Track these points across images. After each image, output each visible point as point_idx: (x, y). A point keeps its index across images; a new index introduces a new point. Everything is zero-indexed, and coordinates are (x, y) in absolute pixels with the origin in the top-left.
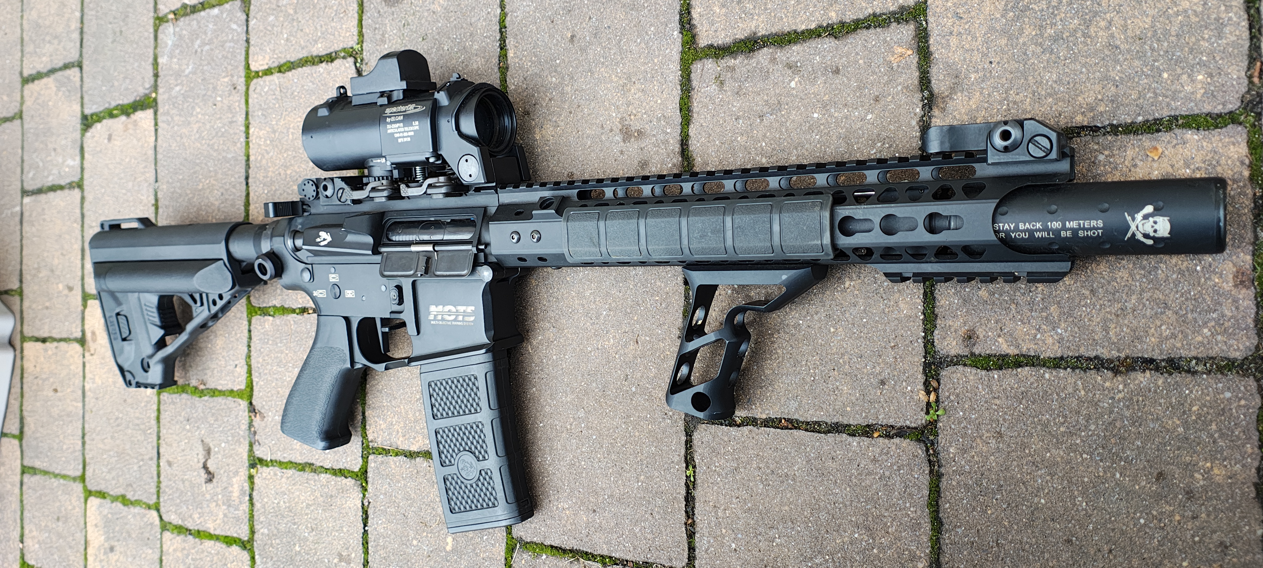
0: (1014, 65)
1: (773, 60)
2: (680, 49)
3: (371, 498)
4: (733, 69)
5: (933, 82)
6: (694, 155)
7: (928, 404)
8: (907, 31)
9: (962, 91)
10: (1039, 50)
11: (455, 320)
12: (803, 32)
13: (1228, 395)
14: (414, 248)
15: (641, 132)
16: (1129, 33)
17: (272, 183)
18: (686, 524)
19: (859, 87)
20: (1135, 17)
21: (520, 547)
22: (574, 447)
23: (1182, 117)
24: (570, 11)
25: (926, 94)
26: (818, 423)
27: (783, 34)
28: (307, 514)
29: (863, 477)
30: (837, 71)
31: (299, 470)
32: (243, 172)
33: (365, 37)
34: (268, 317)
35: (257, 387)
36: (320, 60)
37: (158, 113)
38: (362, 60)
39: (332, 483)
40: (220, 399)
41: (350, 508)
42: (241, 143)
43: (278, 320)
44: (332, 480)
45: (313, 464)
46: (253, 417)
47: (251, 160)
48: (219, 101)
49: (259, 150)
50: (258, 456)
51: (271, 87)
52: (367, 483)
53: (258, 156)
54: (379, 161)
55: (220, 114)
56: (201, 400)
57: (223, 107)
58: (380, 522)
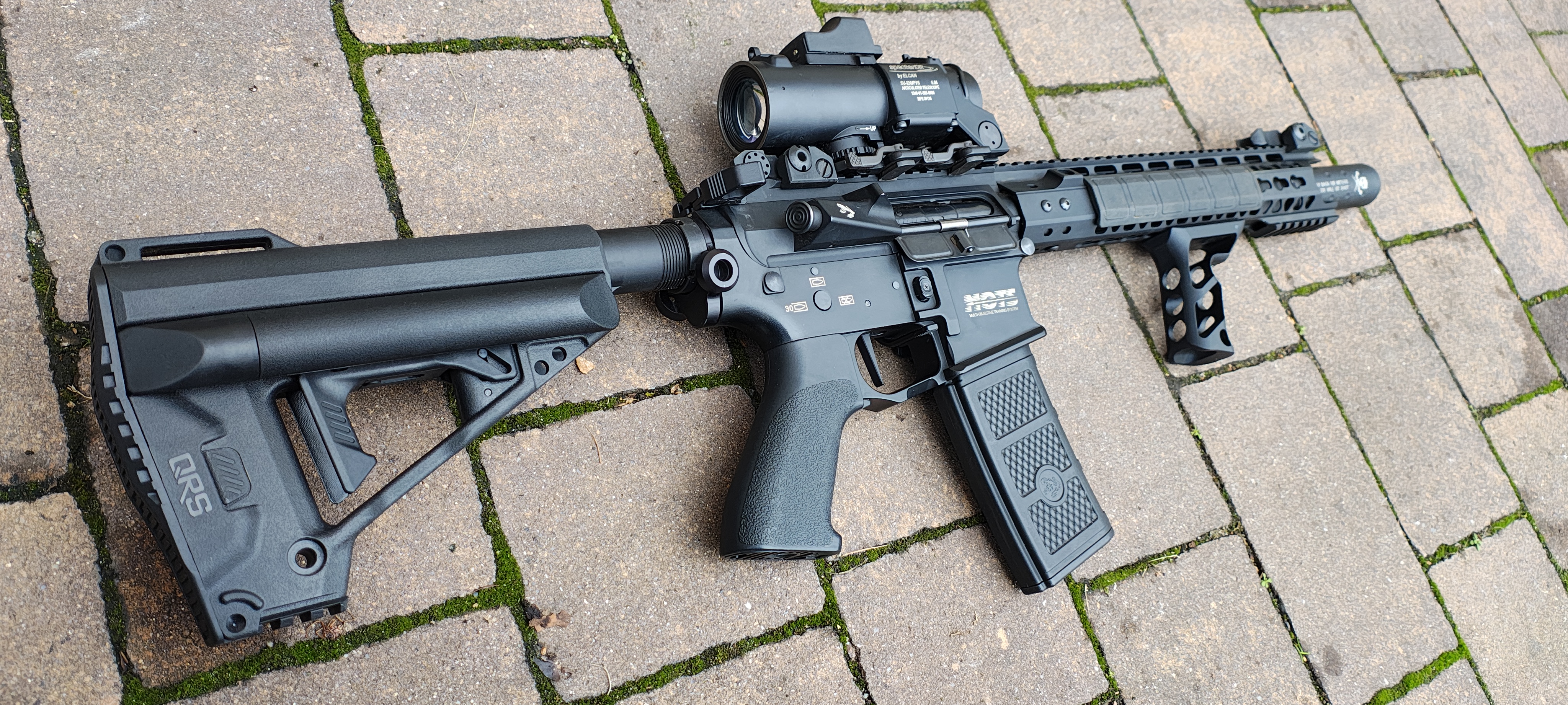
2: (1022, 86)
3: (860, 642)
4: (1068, 105)
5: (1192, 123)
7: (1295, 326)
8: (1163, 91)
9: (1209, 128)
10: (1231, 108)
11: (997, 308)
12: (1103, 85)
13: (1391, 285)
14: (945, 226)
18: (1214, 480)
19: (1155, 124)
21: (1089, 591)
25: (1191, 129)
27: (1090, 85)
29: (1292, 388)
30: (1137, 112)
31: (697, 670)
32: (381, 199)
33: (624, 28)
34: (528, 432)
35: (532, 567)
36: (539, 45)
37: (14, 93)
38: (629, 55)
39: (777, 656)
40: (413, 635)
41: (827, 679)
42: (360, 151)
43: (555, 431)
44: (776, 651)
45: (724, 643)
46: (539, 628)
47: (398, 178)
48: (264, 82)
49: (419, 163)
50: (574, 698)
51: (427, 70)
52: (843, 623)
53: (420, 171)
54: (867, 129)
55: (276, 103)
56: (339, 662)
57: (280, 92)
58: (889, 669)
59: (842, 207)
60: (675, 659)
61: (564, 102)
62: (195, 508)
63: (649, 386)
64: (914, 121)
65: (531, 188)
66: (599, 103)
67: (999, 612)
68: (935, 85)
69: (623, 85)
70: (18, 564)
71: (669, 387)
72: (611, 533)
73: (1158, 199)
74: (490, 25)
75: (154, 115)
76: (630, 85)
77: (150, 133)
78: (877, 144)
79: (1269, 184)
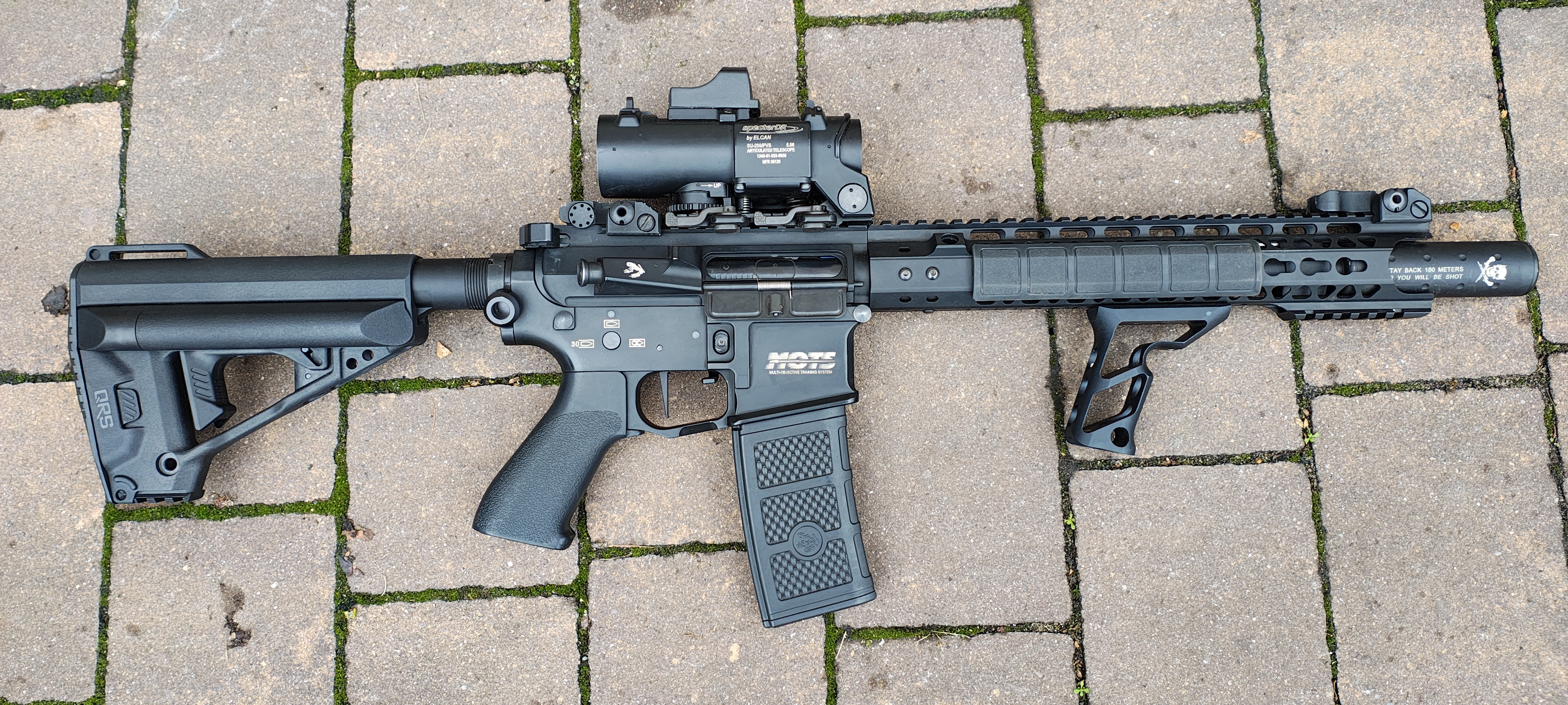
0: (1344, 155)
1: (1130, 130)
2: (1030, 110)
3: (595, 617)
4: (1088, 134)
5: (1280, 162)
6: (1051, 210)
7: (1304, 430)
8: (1254, 119)
9: (1306, 171)
10: (1363, 144)
11: (806, 369)
12: (1157, 109)
13: (1523, 402)
14: (761, 286)
15: (988, 185)
16: (1427, 139)
17: (400, 215)
18: (1067, 575)
19: (1216, 161)
20: (1429, 127)
21: (848, 637)
22: (919, 512)
23: (1471, 202)
24: (892, 60)
25: (1274, 170)
26: (1203, 457)
27: (1137, 109)
28: (465, 659)
29: (1251, 500)
30: (1194, 145)
31: (451, 599)
32: (337, 200)
33: (583, 52)
34: (387, 395)
35: (358, 493)
36: (501, 69)
37: (132, 109)
38: (579, 78)
39: (519, 607)
40: (269, 519)
41: (554, 636)
42: (334, 161)
43: (407, 398)
44: (519, 604)
45: (480, 586)
46: (349, 537)
47: (354, 184)
48: (283, 103)
49: (373, 172)
50: (358, 591)
51: (401, 94)
52: (587, 598)
53: (371, 180)
54: (710, 185)
55: (287, 120)
56: (221, 523)
57: (292, 111)
58: (612, 645)
59: (632, 266)
60: (438, 586)
61: (504, 123)
62: (104, 424)
63: (491, 375)
64: (751, 182)
65: (452, 198)
66: (535, 125)
67: (741, 630)
68: (791, 147)
69: (563, 108)
70: (72, 419)
71: (508, 379)
72: (423, 482)
74: (464, 52)
75: (209, 128)
76: (569, 108)
77: (203, 141)
78: (719, 201)
79: (1287, 267)
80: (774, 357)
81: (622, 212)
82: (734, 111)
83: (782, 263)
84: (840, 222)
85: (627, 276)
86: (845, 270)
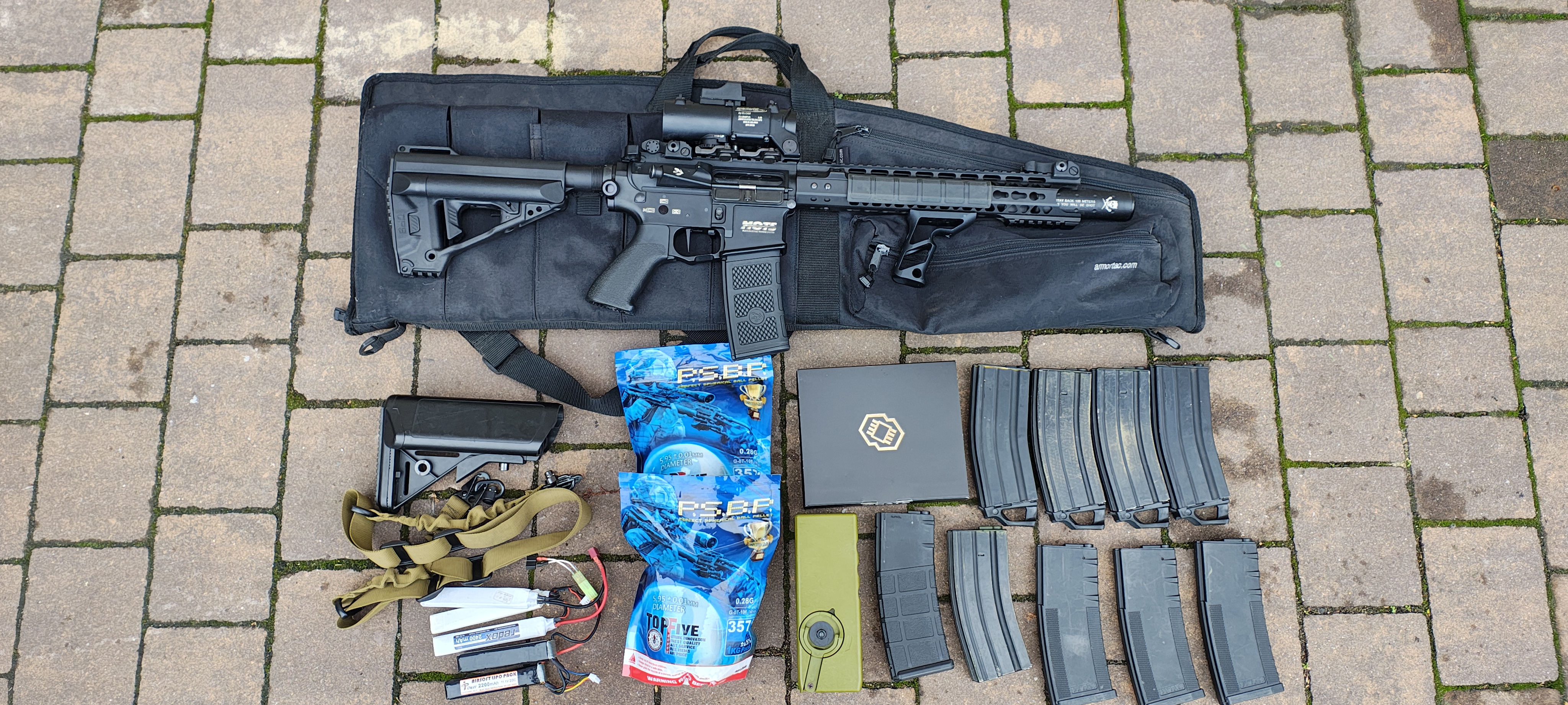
11: (760, 230)
14: (740, 187)
54: (718, 136)
59: (677, 170)
64: (738, 135)
68: (760, 119)
73: (896, 191)
78: (723, 144)
79: (1005, 195)
80: (745, 223)
81: (673, 146)
82: (733, 101)
83: (752, 178)
84: (783, 159)
85: (675, 174)
86: (784, 182)
